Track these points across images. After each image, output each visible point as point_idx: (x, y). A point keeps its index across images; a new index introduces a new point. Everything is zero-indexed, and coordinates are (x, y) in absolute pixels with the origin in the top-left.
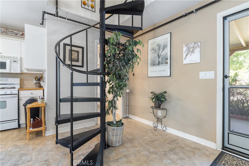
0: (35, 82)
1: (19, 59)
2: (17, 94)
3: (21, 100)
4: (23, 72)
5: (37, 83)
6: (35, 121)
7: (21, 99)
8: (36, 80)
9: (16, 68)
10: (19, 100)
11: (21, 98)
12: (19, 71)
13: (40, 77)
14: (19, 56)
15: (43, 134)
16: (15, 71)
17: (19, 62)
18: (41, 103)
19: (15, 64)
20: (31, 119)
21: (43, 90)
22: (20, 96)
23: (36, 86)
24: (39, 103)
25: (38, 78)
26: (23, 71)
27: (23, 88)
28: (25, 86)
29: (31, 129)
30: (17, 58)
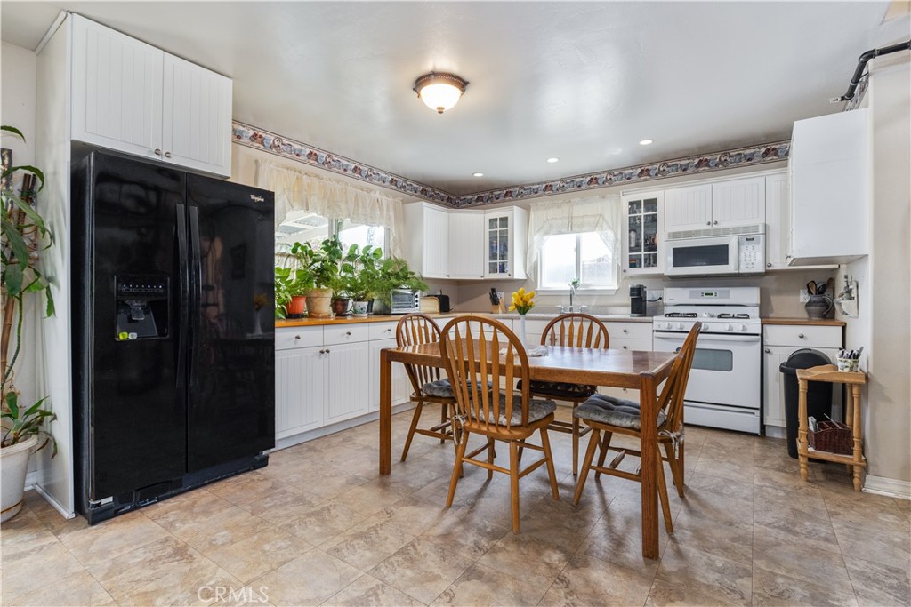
0: (804, 297)
1: (761, 230)
2: (757, 335)
3: (768, 355)
4: (771, 268)
5: (815, 302)
6: (821, 426)
7: (769, 352)
8: (810, 292)
9: (752, 258)
10: (765, 354)
11: (769, 348)
12: (760, 268)
13: (826, 281)
14: (760, 222)
15: (856, 481)
16: (750, 266)
17: (762, 237)
18: (846, 370)
19: (750, 247)
20: (810, 418)
21: (844, 329)
22: (767, 341)
23: (809, 313)
24: (840, 371)
25: (818, 287)
26: (770, 265)
27: (768, 318)
28: (772, 311)
29: (811, 449)
30: (756, 227)
